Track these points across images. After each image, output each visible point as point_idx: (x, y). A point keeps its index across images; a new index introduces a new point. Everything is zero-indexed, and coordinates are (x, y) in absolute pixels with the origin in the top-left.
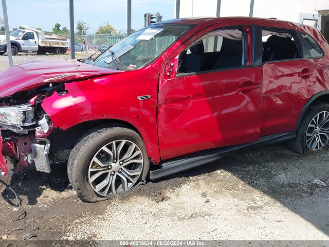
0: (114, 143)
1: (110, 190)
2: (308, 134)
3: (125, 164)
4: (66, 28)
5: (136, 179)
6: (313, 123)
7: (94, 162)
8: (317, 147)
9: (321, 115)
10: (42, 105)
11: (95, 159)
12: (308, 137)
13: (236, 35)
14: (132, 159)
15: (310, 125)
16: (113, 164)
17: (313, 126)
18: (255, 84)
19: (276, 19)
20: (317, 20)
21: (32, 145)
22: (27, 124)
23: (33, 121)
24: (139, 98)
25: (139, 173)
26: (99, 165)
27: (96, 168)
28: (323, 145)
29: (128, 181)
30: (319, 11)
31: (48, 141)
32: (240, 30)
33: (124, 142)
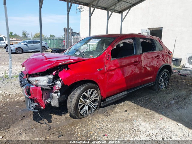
0: (88, 90)
1: (86, 113)
2: (160, 83)
3: (92, 100)
4: (16, 34)
5: (96, 107)
6: (161, 78)
7: (81, 100)
8: (163, 88)
9: (164, 74)
10: (59, 75)
11: (81, 98)
12: (160, 84)
13: (131, 42)
14: (95, 98)
15: (160, 79)
16: (87, 101)
17: (161, 79)
18: (138, 62)
19: (141, 34)
20: (148, 32)
21: (51, 94)
22: (50, 84)
23: (52, 83)
24: (98, 70)
25: (97, 104)
26: (82, 101)
27: (81, 102)
28: (165, 87)
29: (93, 108)
30: (149, 29)
31: (59, 91)
32: (132, 39)
33: (92, 90)
